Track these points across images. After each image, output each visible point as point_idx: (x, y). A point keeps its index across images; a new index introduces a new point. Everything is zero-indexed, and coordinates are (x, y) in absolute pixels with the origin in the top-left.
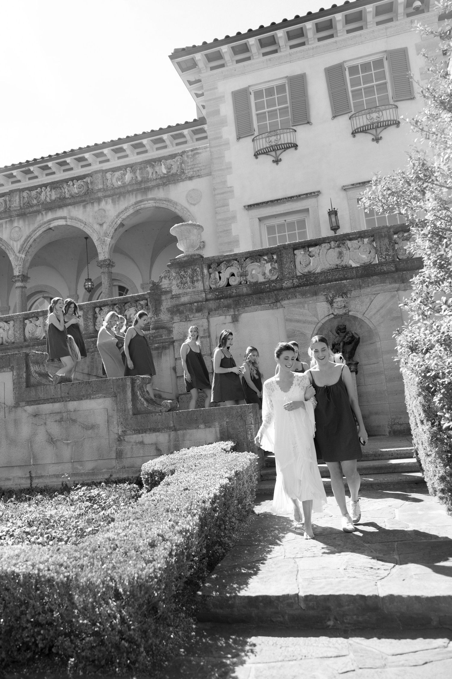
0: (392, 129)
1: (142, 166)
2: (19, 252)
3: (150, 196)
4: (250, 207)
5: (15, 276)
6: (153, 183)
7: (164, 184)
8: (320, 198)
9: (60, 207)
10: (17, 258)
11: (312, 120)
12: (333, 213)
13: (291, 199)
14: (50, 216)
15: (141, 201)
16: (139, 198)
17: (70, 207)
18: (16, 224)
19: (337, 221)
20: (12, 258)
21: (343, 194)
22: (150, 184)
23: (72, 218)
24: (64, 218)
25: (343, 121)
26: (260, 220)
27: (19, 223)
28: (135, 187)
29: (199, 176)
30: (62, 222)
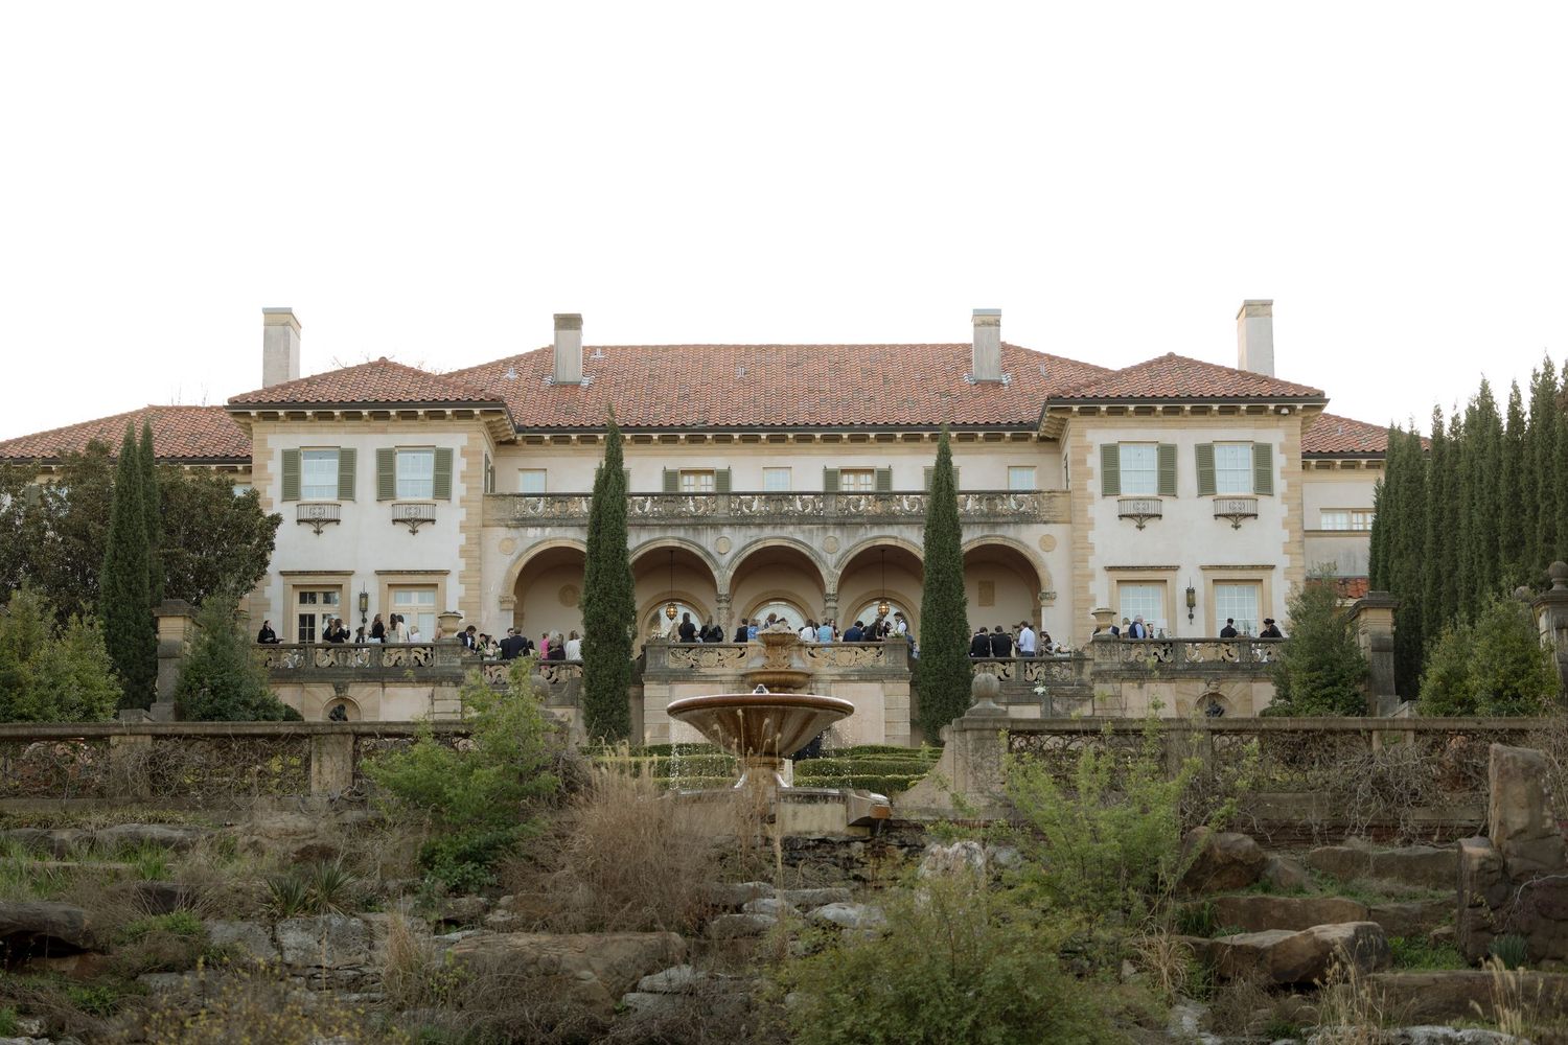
0: (1251, 520)
1: (991, 496)
2: (835, 567)
3: (999, 531)
4: (1110, 569)
5: (829, 595)
6: (1004, 520)
7: (1016, 523)
8: (1178, 572)
9: (890, 524)
10: (831, 574)
11: (1179, 494)
12: (1190, 592)
13: (1152, 568)
14: (876, 532)
15: (987, 536)
16: (986, 533)
17: (901, 526)
18: (830, 533)
19: (1193, 599)
20: (824, 573)
21: (1200, 573)
22: (1000, 520)
23: (904, 540)
24: (896, 538)
25: (1208, 500)
26: (1118, 581)
27: (834, 533)
28: (983, 520)
29: (1055, 522)
30: (891, 542)
